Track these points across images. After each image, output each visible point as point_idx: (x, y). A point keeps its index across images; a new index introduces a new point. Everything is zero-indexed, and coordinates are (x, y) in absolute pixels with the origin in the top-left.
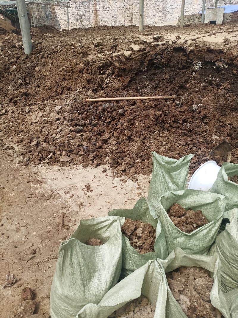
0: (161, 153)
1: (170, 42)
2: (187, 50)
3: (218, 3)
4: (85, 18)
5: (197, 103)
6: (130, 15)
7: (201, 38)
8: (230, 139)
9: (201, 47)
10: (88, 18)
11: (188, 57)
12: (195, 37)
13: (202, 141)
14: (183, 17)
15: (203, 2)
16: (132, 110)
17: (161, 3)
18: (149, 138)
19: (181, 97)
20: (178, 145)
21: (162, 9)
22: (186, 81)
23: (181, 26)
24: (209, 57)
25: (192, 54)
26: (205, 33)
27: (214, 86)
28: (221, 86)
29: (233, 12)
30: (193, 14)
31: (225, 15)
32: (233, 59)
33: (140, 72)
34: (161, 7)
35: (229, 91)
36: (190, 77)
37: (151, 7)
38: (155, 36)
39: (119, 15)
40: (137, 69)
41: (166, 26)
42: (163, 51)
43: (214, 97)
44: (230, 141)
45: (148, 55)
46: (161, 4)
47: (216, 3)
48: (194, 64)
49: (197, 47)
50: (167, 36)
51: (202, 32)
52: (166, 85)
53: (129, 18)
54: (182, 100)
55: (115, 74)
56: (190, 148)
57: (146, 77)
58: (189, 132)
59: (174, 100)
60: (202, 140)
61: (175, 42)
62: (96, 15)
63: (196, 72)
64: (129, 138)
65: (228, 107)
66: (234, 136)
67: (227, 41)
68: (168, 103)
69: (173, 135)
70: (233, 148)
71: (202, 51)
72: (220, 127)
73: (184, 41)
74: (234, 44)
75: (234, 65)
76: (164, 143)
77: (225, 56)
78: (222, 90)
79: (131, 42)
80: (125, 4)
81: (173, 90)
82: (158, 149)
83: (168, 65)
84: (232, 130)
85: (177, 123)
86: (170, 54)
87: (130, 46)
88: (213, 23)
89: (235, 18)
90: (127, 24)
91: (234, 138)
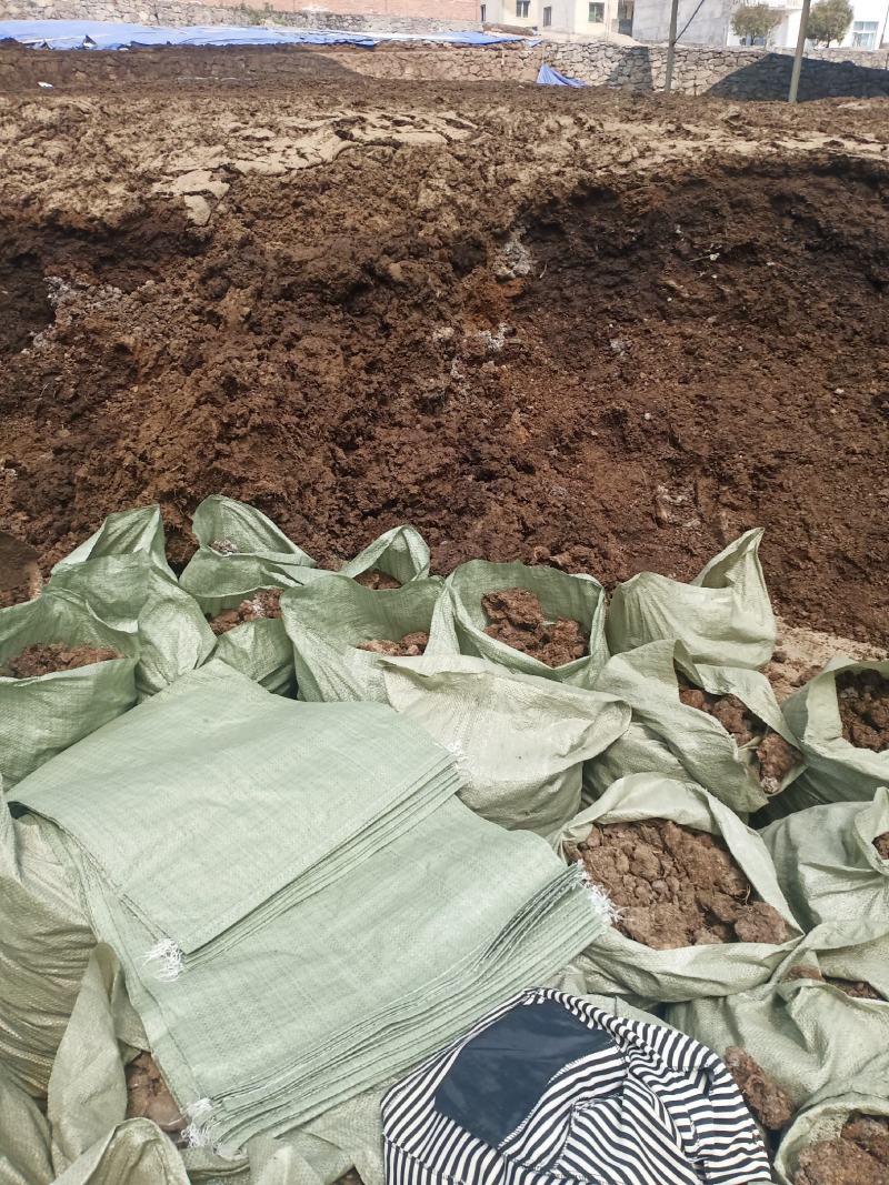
8: (25, 518)
44: (28, 526)
66: (36, 503)
70: (41, 547)
84: (24, 483)
91: (39, 513)
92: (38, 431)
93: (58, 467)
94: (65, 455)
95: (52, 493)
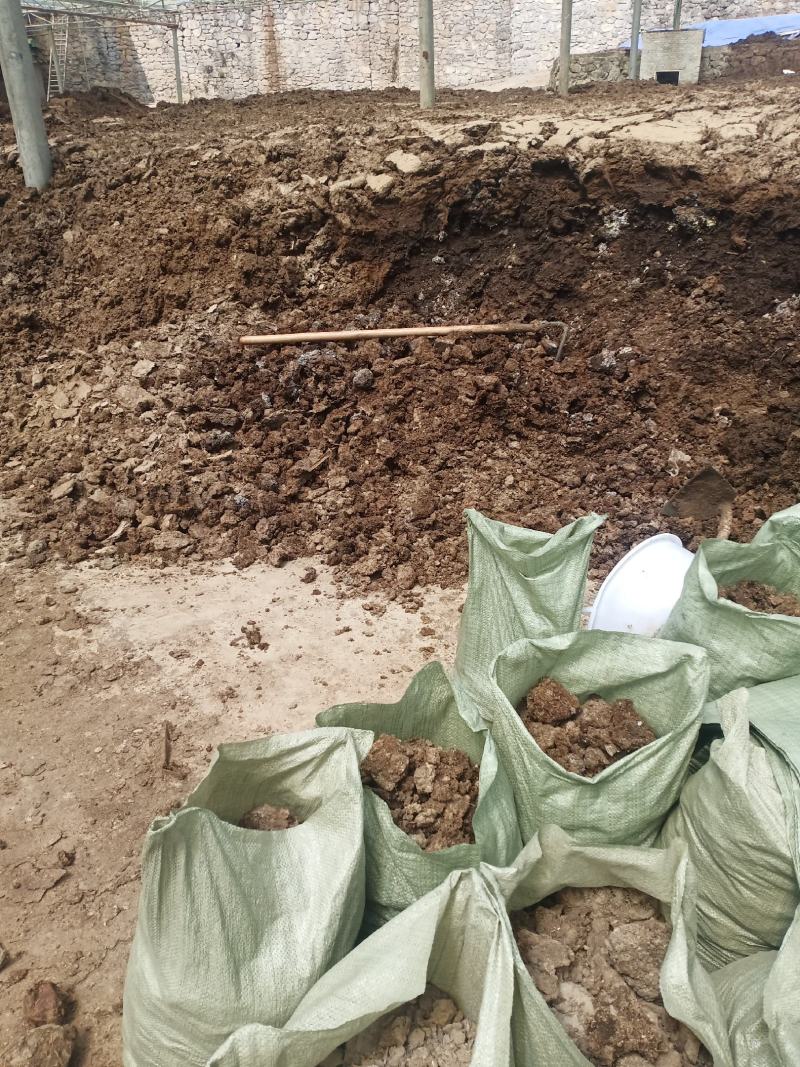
0: (499, 512)
1: (523, 145)
2: (579, 169)
3: (682, 13)
4: (234, 63)
5: (615, 345)
6: (389, 55)
7: (625, 129)
8: (726, 461)
9: (625, 159)
10: (248, 63)
11: (584, 192)
12: (604, 128)
13: (633, 472)
14: (567, 61)
15: (632, 11)
16: (397, 370)
17: (493, 16)
18: (459, 464)
19: (561, 327)
20: (557, 486)
21: (498, 33)
22: (579, 272)
23: (563, 92)
24: (652, 192)
25: (596, 181)
26: (637, 113)
27: (671, 288)
28: (695, 286)
29: (732, 44)
30: (602, 49)
31: (707, 54)
32: (732, 197)
33: (423, 245)
34: (493, 27)
35: (721, 302)
36: (590, 259)
37: (459, 27)
38: (470, 125)
39: (353, 55)
40: (412, 234)
41: (512, 91)
42: (499, 173)
43: (670, 325)
44: (728, 469)
45: (447, 188)
46: (493, 19)
47: (677, 15)
48: (604, 214)
49: (612, 161)
50: (513, 124)
51: (629, 111)
52: (513, 286)
53: (384, 65)
54: (564, 335)
55: (340, 251)
56: (596, 493)
57: (443, 260)
58: (590, 441)
59: (538, 337)
60: (633, 467)
61: (539, 144)
62: (273, 55)
63: (609, 241)
64: (393, 466)
65: (717, 356)
66: (741, 451)
67: (709, 138)
68: (518, 346)
69: (537, 454)
70: (736, 490)
71: (627, 173)
72: (693, 422)
73: (567, 140)
74: (733, 149)
75: (736, 218)
76: (510, 480)
77: (706, 186)
78: (698, 299)
79: (391, 146)
80: (373, 18)
81: (535, 304)
82: (490, 500)
83: (516, 220)
84: (734, 431)
85: (552, 412)
86: (521, 185)
87: (388, 159)
88: (668, 78)
89: (741, 62)
90: (380, 83)
91: (741, 459)
92: (756, 388)
93: (770, 423)
94: (779, 413)
95: (760, 445)
